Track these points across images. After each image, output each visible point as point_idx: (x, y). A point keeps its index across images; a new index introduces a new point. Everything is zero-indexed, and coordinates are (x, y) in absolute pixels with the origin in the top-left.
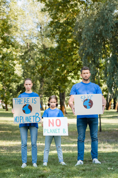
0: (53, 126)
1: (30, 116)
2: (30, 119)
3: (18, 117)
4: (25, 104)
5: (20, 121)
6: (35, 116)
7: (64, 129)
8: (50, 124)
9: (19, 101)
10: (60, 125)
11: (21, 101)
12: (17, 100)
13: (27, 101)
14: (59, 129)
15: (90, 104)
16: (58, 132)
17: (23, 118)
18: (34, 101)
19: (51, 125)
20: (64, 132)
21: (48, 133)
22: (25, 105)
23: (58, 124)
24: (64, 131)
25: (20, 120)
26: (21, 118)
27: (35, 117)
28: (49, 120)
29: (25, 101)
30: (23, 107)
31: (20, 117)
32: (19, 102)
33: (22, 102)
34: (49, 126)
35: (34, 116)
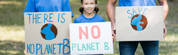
0: (87, 38)
1: (54, 45)
2: (54, 48)
3: (32, 45)
4: (45, 23)
5: (35, 52)
6: (62, 44)
7: (105, 43)
8: (82, 34)
9: (36, 18)
10: (98, 36)
11: (38, 18)
12: (31, 16)
13: (48, 19)
14: (97, 43)
15: (143, 23)
16: (95, 47)
17: (41, 46)
18: (61, 19)
19: (83, 36)
20: (107, 48)
21: (79, 50)
22: (46, 25)
23: (96, 34)
24: (106, 46)
25: (37, 50)
26: (38, 46)
27: (62, 46)
28: (80, 28)
29: (45, 19)
30: (42, 29)
31: (37, 44)
32: (35, 20)
33: (40, 20)
34: (81, 38)
35: (60, 44)
